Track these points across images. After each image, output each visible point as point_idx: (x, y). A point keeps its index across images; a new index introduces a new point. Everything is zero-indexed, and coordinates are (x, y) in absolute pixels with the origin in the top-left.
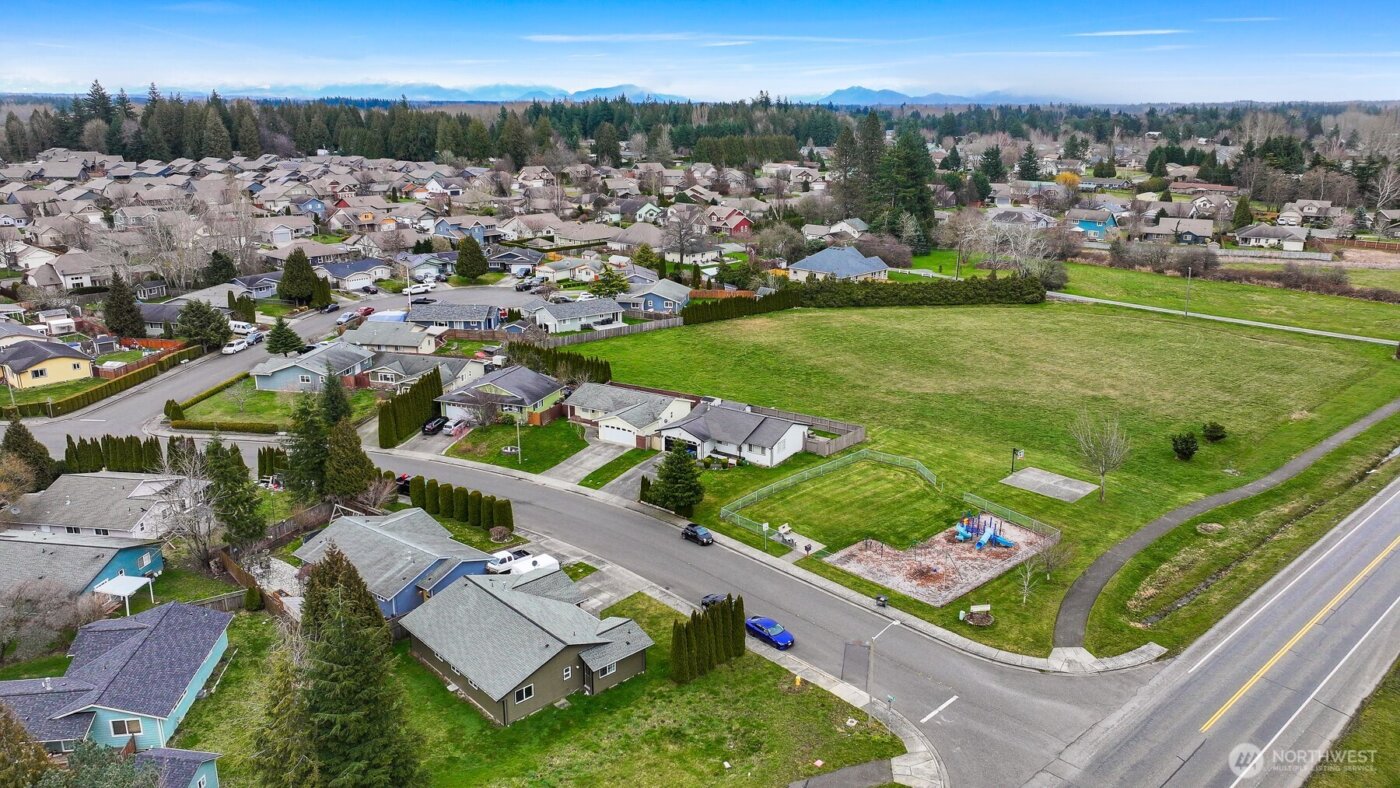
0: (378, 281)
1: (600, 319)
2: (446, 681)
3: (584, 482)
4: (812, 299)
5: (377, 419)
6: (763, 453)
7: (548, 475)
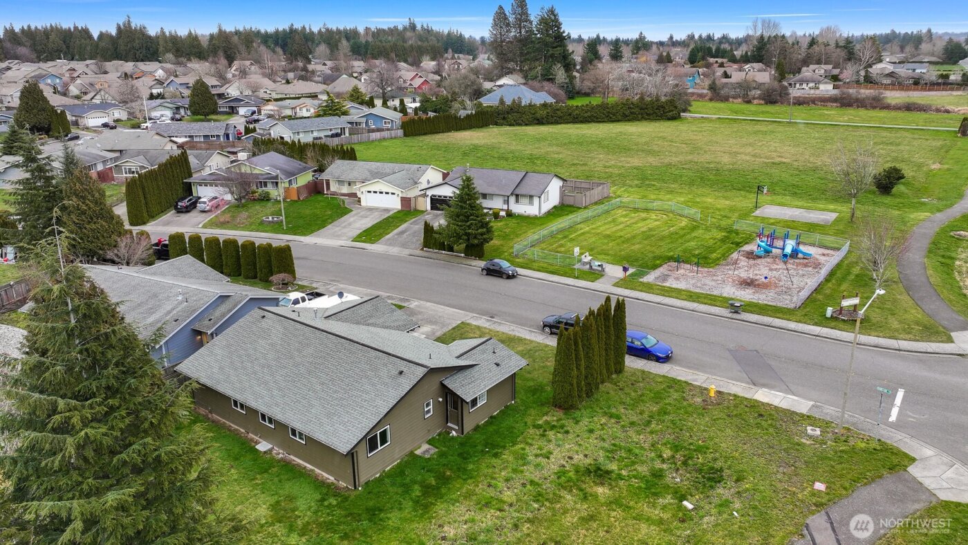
0: (117, 121)
1: (330, 133)
2: (252, 440)
3: (358, 238)
4: (504, 118)
5: (125, 203)
6: (531, 203)
7: (319, 236)
